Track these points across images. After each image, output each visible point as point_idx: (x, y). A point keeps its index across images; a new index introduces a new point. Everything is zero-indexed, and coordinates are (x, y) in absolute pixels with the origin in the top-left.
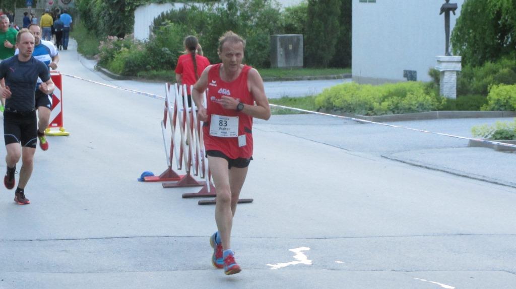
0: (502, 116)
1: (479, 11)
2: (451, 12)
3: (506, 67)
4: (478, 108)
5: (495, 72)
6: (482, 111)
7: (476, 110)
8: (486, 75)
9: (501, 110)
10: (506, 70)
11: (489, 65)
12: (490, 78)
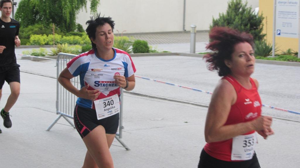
0: (35, 47)
1: (26, 5)
2: (14, 6)
3: (36, 28)
4: (25, 44)
5: (32, 30)
6: (27, 45)
7: (24, 45)
8: (29, 31)
9: (35, 45)
10: (37, 29)
11: (30, 27)
12: (30, 32)
